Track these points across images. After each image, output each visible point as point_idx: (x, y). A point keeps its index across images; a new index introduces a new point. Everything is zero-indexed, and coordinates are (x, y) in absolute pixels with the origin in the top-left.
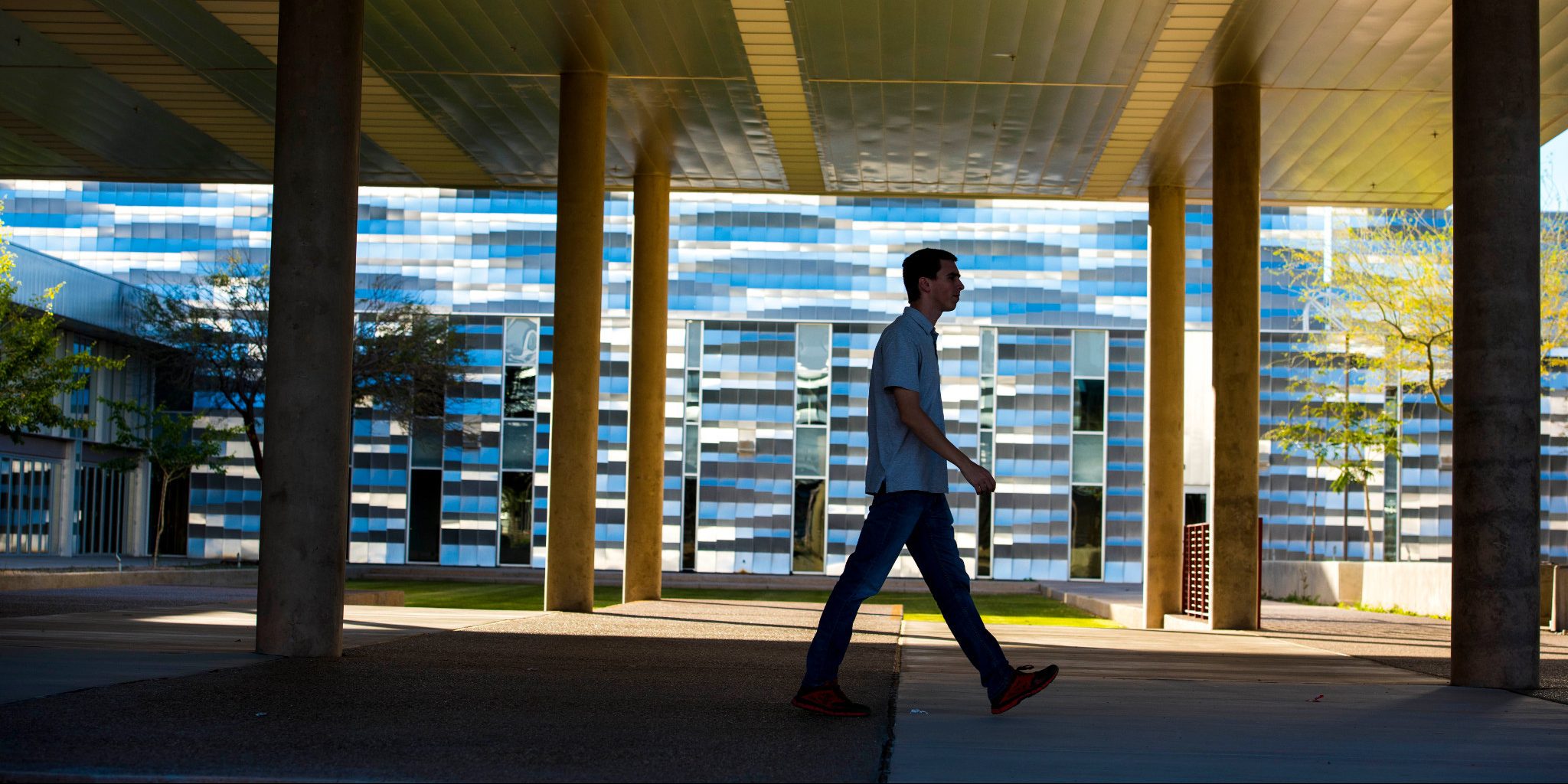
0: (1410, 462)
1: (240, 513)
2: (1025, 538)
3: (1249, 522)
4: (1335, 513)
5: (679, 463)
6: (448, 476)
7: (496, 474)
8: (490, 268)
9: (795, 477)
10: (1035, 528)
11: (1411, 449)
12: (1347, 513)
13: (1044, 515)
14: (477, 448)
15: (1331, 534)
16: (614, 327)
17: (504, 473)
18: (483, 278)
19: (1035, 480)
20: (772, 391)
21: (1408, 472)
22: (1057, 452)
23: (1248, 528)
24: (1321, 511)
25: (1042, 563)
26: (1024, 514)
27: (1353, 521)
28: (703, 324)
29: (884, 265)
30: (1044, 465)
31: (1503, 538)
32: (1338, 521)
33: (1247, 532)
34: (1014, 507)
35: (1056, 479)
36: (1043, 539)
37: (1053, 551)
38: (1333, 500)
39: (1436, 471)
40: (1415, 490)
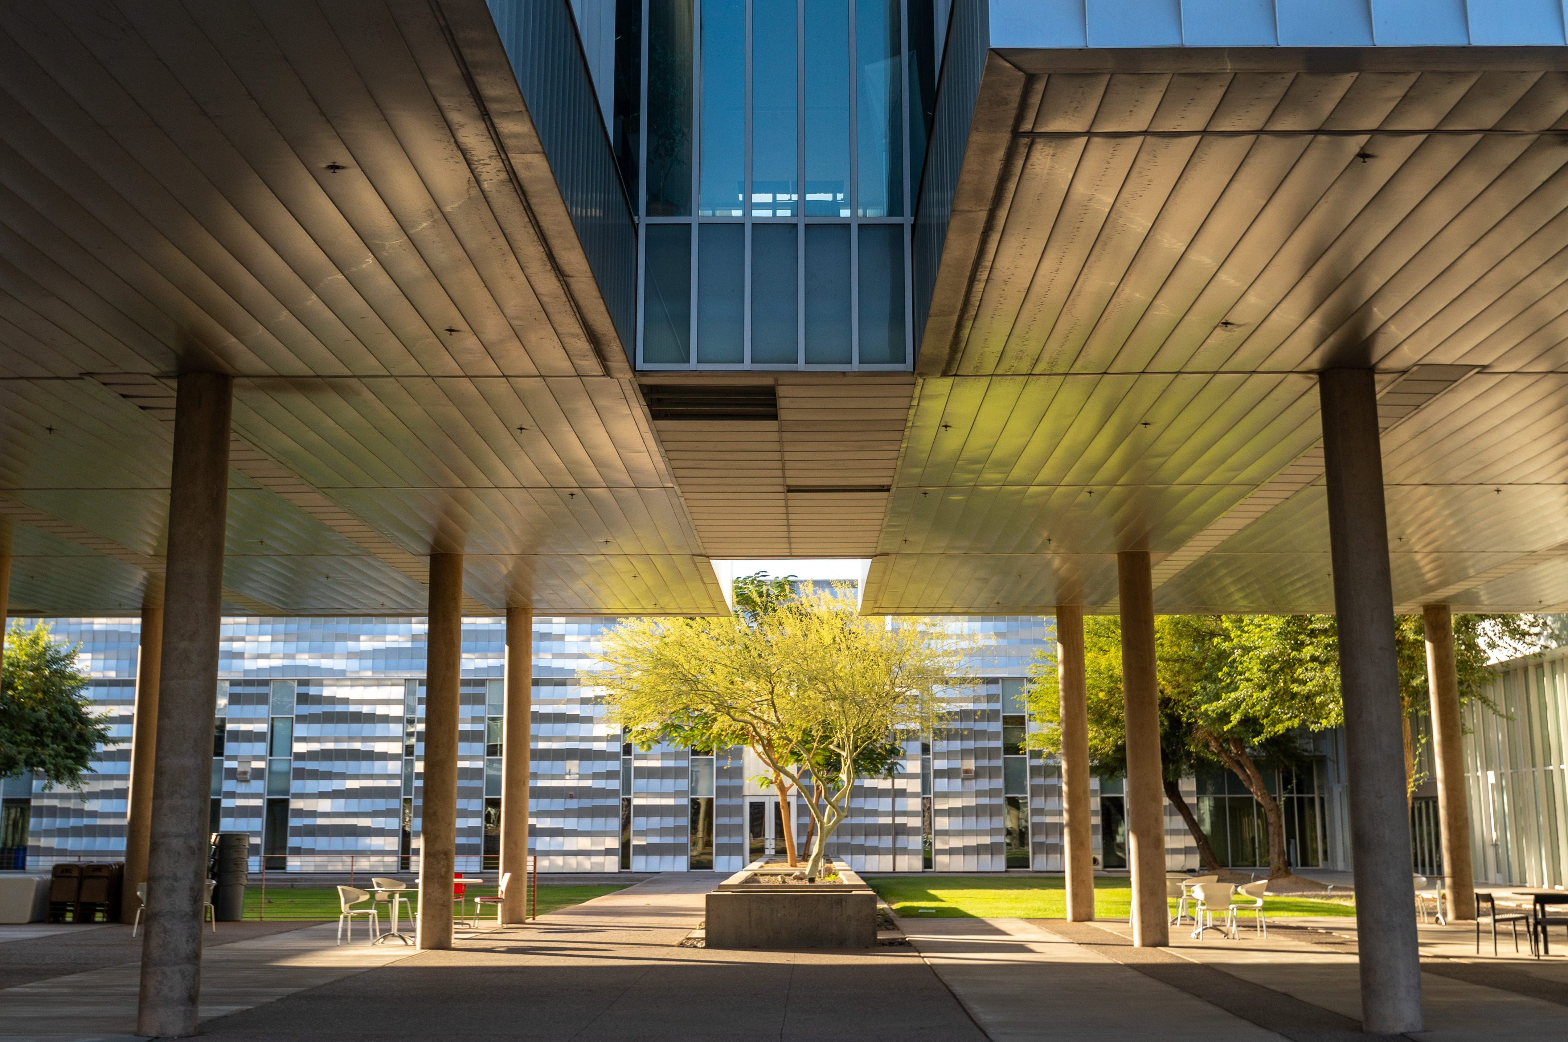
0: (939, 774)
1: (67, 836)
2: (656, 840)
3: (444, 870)
4: (885, 814)
5: (398, 788)
6: (226, 803)
7: (261, 800)
8: (272, 641)
9: (485, 797)
10: (662, 832)
11: (940, 764)
12: (894, 814)
13: (669, 822)
14: (247, 781)
15: (880, 830)
16: (351, 686)
17: (269, 800)
18: (267, 650)
19: (662, 795)
20: (468, 731)
21: (938, 781)
22: (678, 773)
23: (443, 874)
24: (875, 813)
25: (669, 859)
26: (655, 822)
27: (899, 820)
28: (418, 682)
29: (563, 633)
30: (669, 784)
31: (165, 931)
32: (888, 820)
33: (442, 877)
34: (648, 816)
35: (677, 794)
36: (669, 840)
37: (674, 850)
38: (885, 804)
39: (960, 781)
40: (946, 795)
